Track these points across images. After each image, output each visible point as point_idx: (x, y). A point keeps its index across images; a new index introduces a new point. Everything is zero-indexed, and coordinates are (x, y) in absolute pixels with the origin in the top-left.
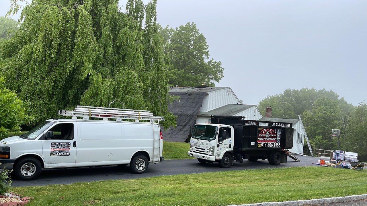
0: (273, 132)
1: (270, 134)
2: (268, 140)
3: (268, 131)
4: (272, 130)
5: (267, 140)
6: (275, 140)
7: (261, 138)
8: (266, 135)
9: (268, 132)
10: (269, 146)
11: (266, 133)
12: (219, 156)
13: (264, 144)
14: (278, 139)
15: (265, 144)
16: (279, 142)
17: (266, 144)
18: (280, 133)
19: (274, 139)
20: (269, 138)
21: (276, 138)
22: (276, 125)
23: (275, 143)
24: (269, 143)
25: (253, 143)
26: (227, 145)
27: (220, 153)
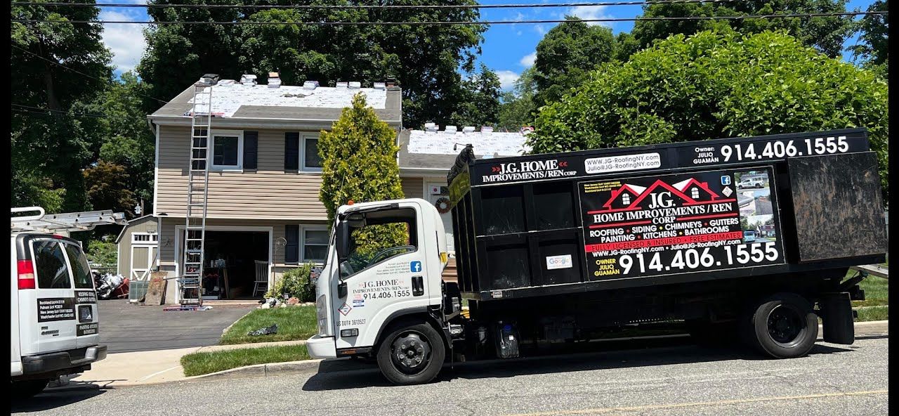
0: (700, 190)
1: (679, 202)
2: (673, 234)
3: (657, 191)
4: (693, 185)
5: (664, 234)
6: (725, 229)
7: (613, 231)
8: (647, 214)
9: (665, 198)
10: (681, 265)
11: (648, 200)
12: (353, 334)
13: (640, 256)
14: (752, 221)
15: (648, 257)
16: (762, 236)
17: (657, 257)
18: (766, 192)
19: (720, 225)
20: (678, 226)
21: (734, 221)
22: (728, 156)
23: (728, 249)
24: (684, 251)
25: (559, 262)
26: (394, 282)
27: (361, 322)
